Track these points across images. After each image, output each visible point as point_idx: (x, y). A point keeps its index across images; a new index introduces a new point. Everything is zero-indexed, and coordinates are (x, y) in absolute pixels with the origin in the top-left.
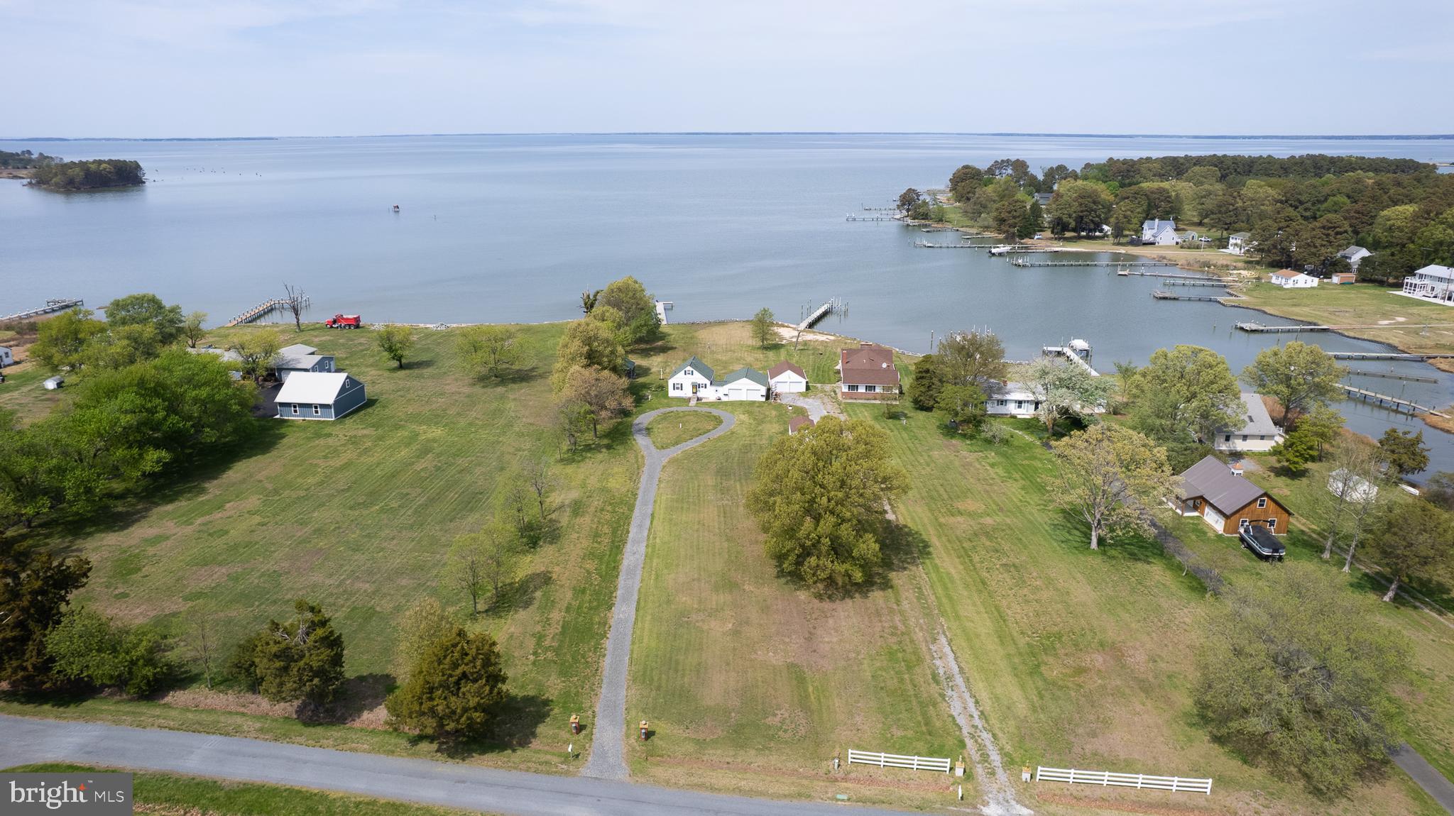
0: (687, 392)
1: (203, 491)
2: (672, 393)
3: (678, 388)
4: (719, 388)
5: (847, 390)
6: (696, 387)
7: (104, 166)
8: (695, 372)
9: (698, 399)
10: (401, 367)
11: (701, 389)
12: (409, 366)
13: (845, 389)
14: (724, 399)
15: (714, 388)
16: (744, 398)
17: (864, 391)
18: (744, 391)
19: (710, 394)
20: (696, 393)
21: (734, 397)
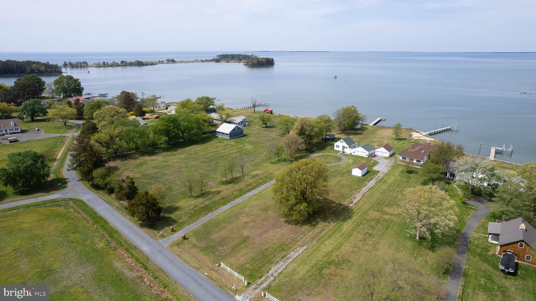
0: (340, 149)
1: (177, 150)
2: (336, 148)
3: (337, 147)
4: (352, 150)
5: (402, 159)
6: (344, 147)
7: (263, 59)
8: (344, 142)
9: (344, 152)
10: (266, 127)
11: (345, 149)
12: (269, 127)
13: (401, 158)
14: (353, 154)
15: (350, 149)
16: (360, 155)
17: (416, 162)
18: (360, 152)
19: (348, 151)
20: (343, 150)
21: (357, 154)
